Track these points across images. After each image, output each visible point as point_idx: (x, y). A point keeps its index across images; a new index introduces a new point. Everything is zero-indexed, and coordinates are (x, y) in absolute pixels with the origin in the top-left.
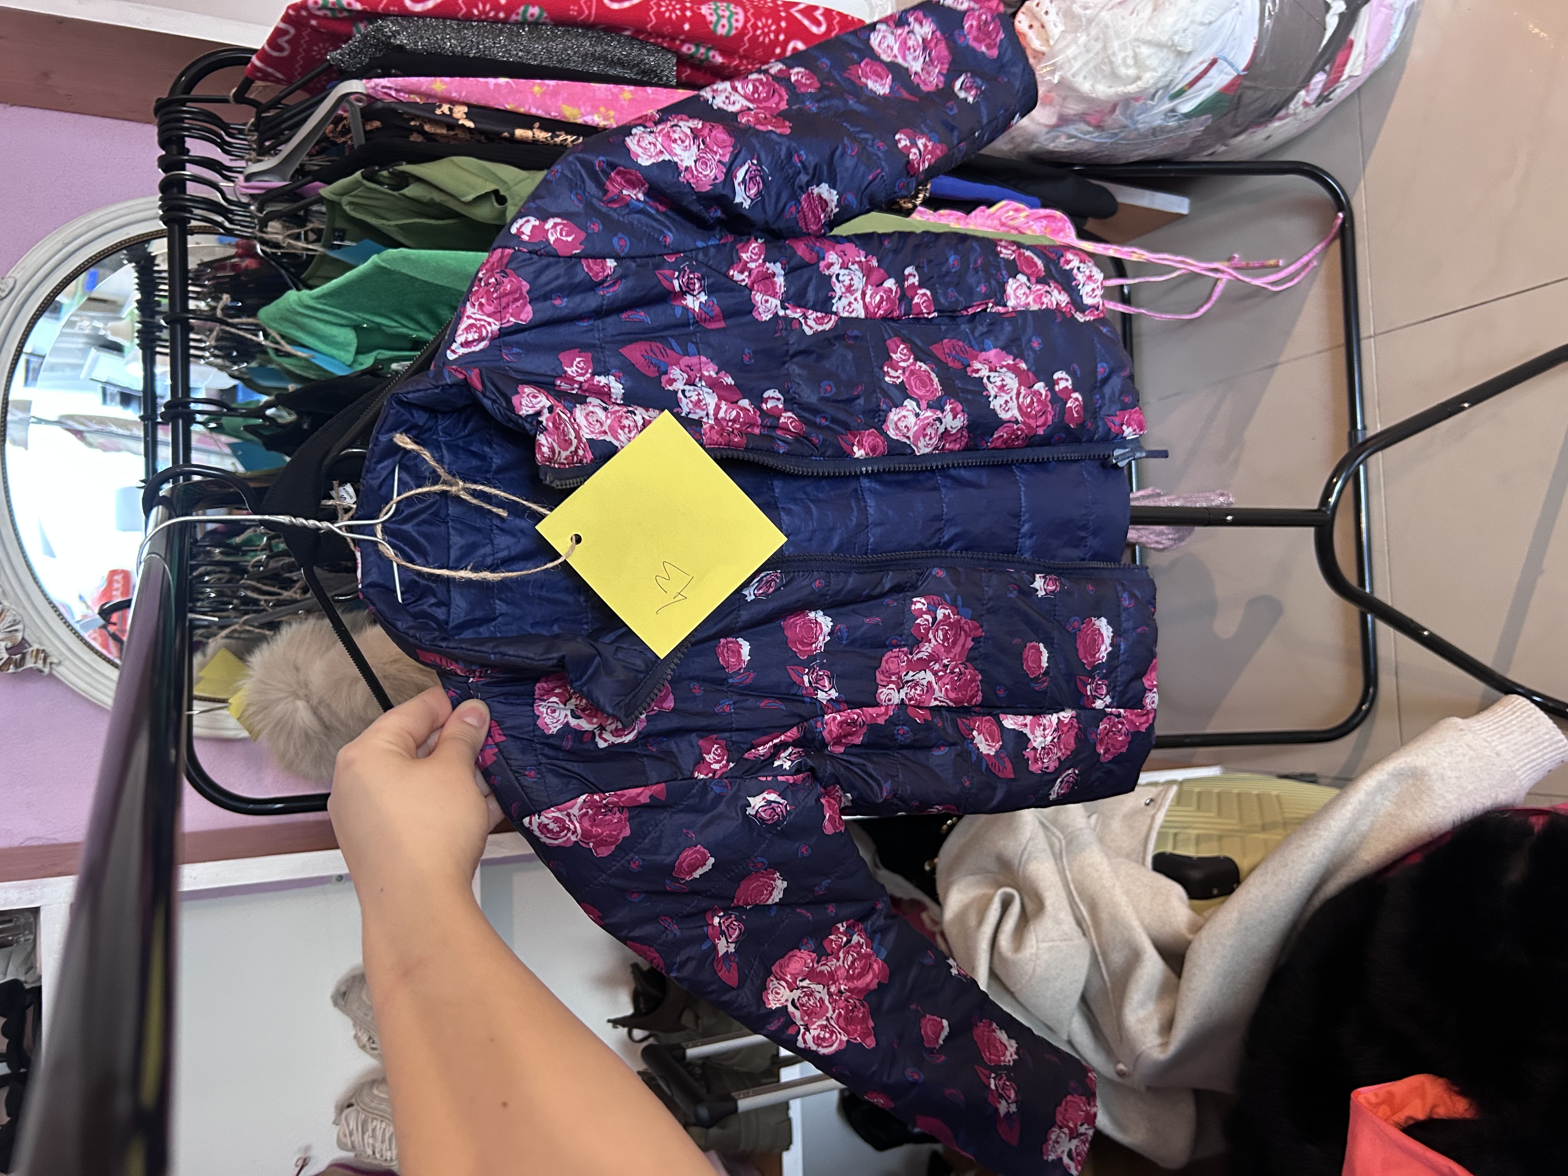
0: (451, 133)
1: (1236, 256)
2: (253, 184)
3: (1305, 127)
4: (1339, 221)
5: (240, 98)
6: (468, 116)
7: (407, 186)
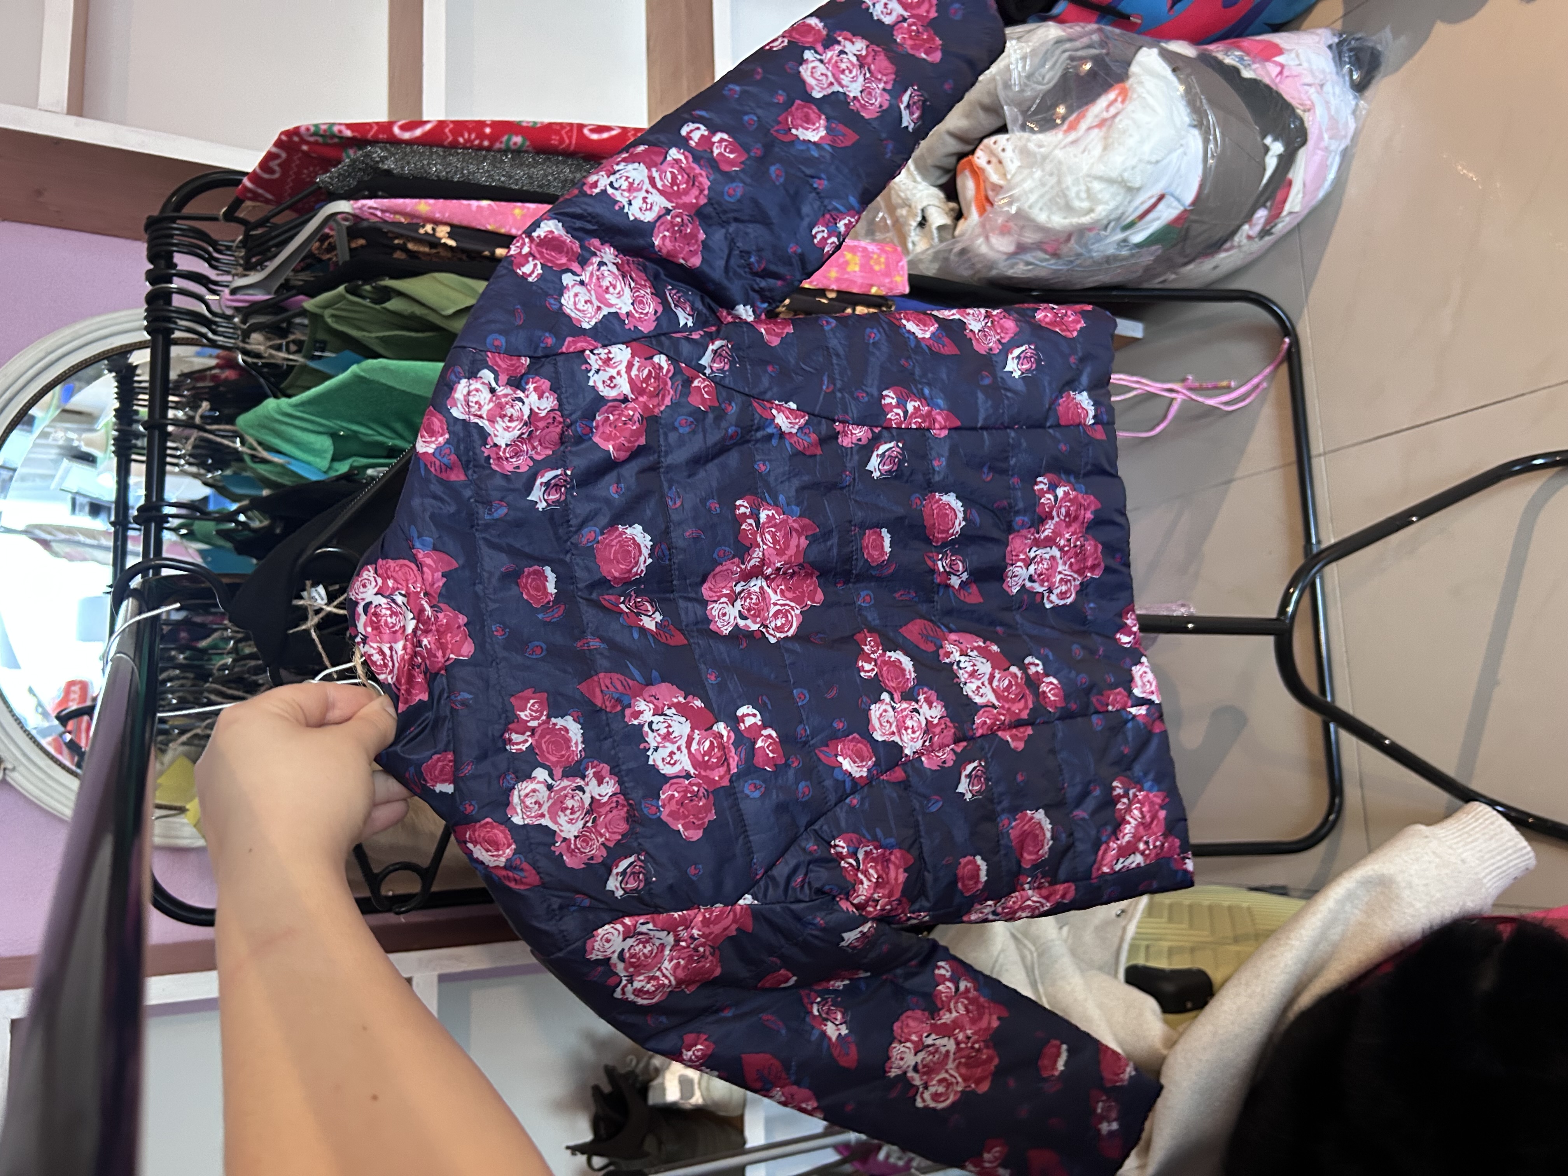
0: (434, 251)
1: (1190, 377)
2: (238, 297)
3: (1250, 258)
4: (1286, 346)
5: (229, 216)
6: (451, 235)
7: (389, 299)
